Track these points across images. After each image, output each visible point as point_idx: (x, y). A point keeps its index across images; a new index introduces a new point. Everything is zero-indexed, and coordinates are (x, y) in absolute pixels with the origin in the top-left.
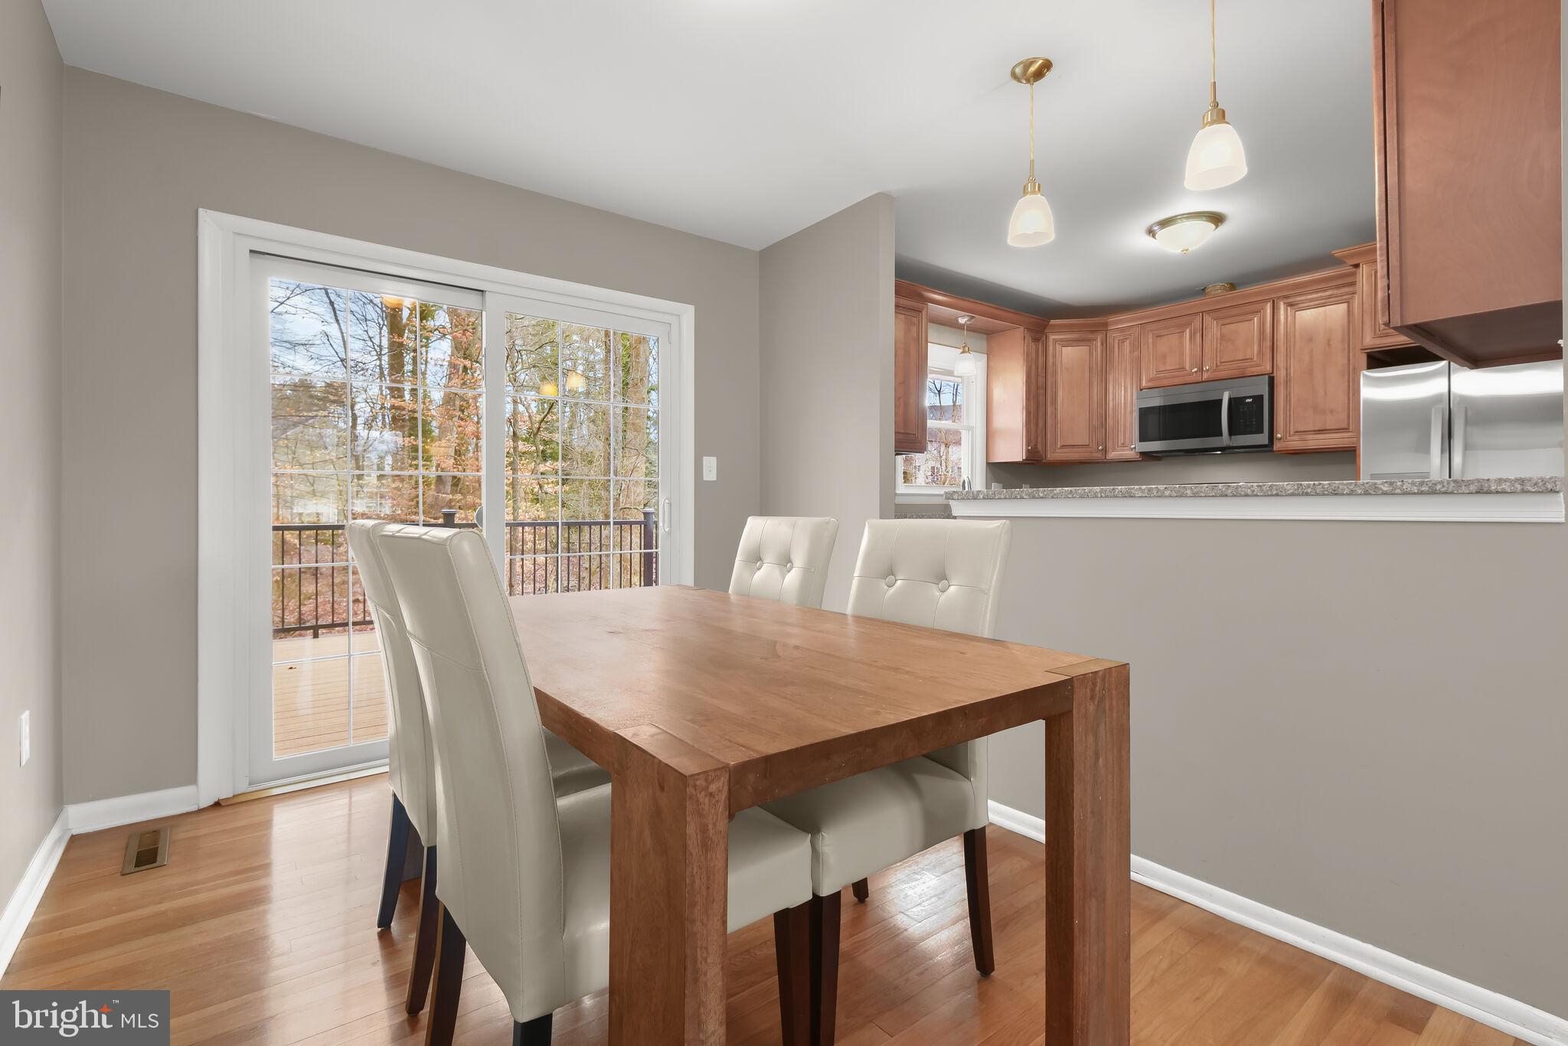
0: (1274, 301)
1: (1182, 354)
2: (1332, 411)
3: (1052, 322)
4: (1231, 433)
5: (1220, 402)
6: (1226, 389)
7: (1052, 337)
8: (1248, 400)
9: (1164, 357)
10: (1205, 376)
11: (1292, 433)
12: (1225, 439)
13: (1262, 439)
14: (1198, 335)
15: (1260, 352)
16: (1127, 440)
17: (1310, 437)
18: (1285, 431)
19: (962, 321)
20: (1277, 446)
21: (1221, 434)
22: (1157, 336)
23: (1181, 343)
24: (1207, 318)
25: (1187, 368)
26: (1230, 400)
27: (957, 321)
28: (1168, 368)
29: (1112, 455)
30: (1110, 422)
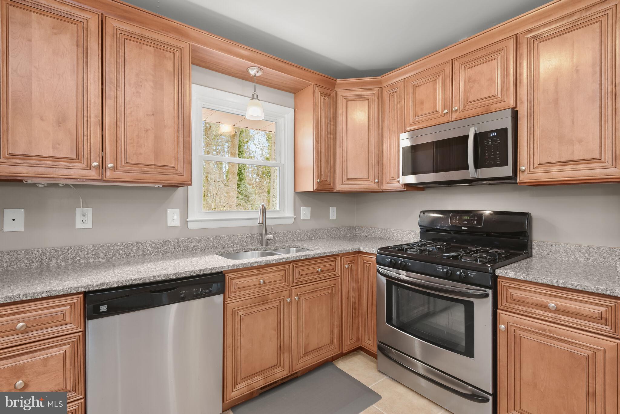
0: (517, 38)
1: (435, 99)
2: (580, 141)
3: (339, 81)
4: (476, 166)
5: (467, 137)
6: (472, 125)
7: (340, 94)
8: (492, 134)
9: (422, 103)
10: (455, 116)
11: (536, 165)
12: (472, 172)
13: (506, 171)
14: (449, 80)
15: (505, 89)
16: (396, 175)
17: (556, 168)
18: (529, 163)
19: (252, 72)
20: (521, 178)
21: (467, 168)
22: (416, 87)
23: (435, 90)
24: (456, 64)
25: (440, 111)
26: (476, 135)
27: (248, 72)
28: (425, 113)
29: (386, 186)
30: (384, 160)
